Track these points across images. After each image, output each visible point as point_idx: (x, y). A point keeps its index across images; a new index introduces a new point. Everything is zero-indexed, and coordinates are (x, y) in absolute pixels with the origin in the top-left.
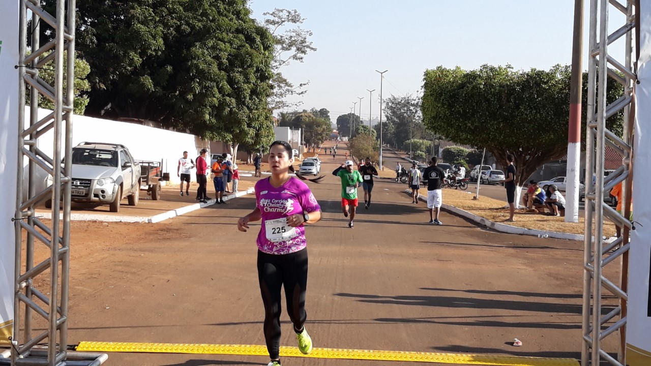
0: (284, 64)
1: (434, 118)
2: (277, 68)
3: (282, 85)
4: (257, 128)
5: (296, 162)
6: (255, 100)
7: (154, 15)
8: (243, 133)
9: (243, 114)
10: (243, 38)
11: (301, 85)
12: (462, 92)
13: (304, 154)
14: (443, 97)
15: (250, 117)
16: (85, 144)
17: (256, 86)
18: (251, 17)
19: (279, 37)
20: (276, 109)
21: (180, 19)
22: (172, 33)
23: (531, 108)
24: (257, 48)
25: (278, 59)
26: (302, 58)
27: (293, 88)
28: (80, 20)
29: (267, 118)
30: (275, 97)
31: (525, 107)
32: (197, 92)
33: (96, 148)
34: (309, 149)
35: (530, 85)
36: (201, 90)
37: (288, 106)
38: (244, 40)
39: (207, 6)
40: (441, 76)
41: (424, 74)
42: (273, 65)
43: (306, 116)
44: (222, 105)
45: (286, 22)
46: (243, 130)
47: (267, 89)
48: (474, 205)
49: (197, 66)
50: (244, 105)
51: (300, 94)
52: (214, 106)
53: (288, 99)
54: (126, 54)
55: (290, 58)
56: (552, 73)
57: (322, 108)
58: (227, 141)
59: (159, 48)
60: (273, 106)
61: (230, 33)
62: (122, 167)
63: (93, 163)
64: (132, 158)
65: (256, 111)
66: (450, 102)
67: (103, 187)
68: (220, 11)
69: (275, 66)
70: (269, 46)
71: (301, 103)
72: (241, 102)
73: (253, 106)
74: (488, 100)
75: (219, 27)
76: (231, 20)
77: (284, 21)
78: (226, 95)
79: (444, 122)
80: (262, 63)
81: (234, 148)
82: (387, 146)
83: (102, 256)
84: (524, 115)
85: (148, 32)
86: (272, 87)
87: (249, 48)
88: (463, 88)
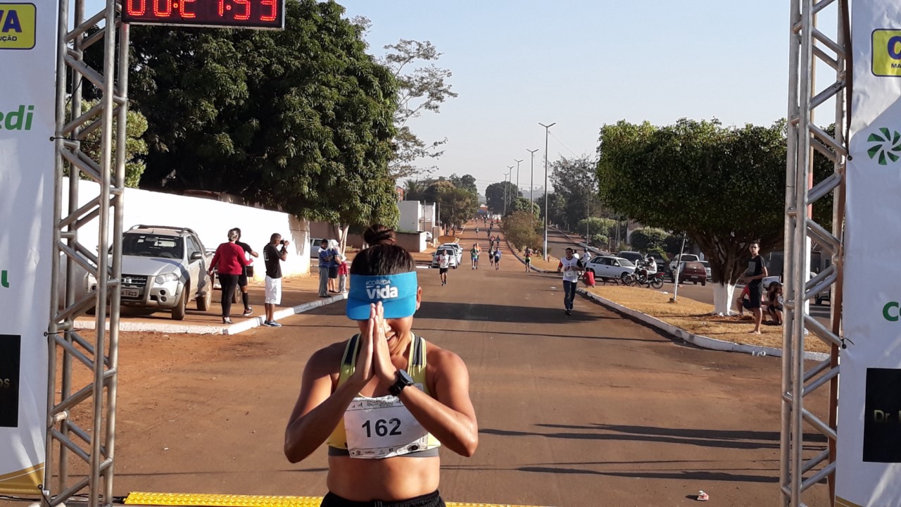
0: (413, 115)
1: (613, 191)
2: (403, 120)
3: (410, 144)
4: (374, 203)
5: (429, 249)
6: (372, 166)
7: (234, 50)
8: (354, 209)
9: (355, 185)
10: (356, 81)
11: (435, 144)
12: (652, 156)
13: (440, 239)
14: (625, 163)
15: (364, 188)
16: (139, 228)
17: (373, 145)
18: (367, 52)
19: (406, 79)
20: (401, 176)
21: (270, 55)
22: (258, 75)
23: (746, 178)
24: (374, 94)
25: (405, 108)
26: (437, 107)
27: (425, 147)
28: (134, 57)
29: (387, 190)
30: (400, 160)
31: (737, 176)
32: (292, 156)
33: (154, 233)
34: (447, 231)
35: (744, 148)
36: (298, 152)
37: (417, 172)
38: (357, 83)
39: (306, 39)
40: (623, 134)
41: (600, 130)
42: (398, 116)
43: (443, 186)
44: (326, 172)
45: (416, 58)
46: (355, 206)
47: (387, 151)
48: (670, 309)
49: (292, 120)
50: (357, 172)
51: (433, 156)
52: (316, 173)
53: (418, 162)
54: (196, 104)
55: (420, 107)
56: (774, 131)
57: (465, 174)
58: (332, 222)
59: (240, 95)
60: (398, 172)
61: (338, 74)
62: (189, 260)
63: (149, 253)
64: (203, 246)
65: (373, 181)
66: (635, 169)
67: (163, 287)
68: (325, 45)
69: (400, 118)
70: (391, 92)
71: (435, 169)
72: (352, 169)
73: (369, 173)
74: (687, 168)
75: (323, 67)
76: (339, 57)
77: (413, 57)
78: (332, 160)
79: (627, 197)
80: (382, 115)
81: (343, 230)
82: (555, 227)
83: (161, 380)
84: (736, 188)
85: (227, 73)
86: (394, 148)
87: (363, 96)
88: (653, 151)
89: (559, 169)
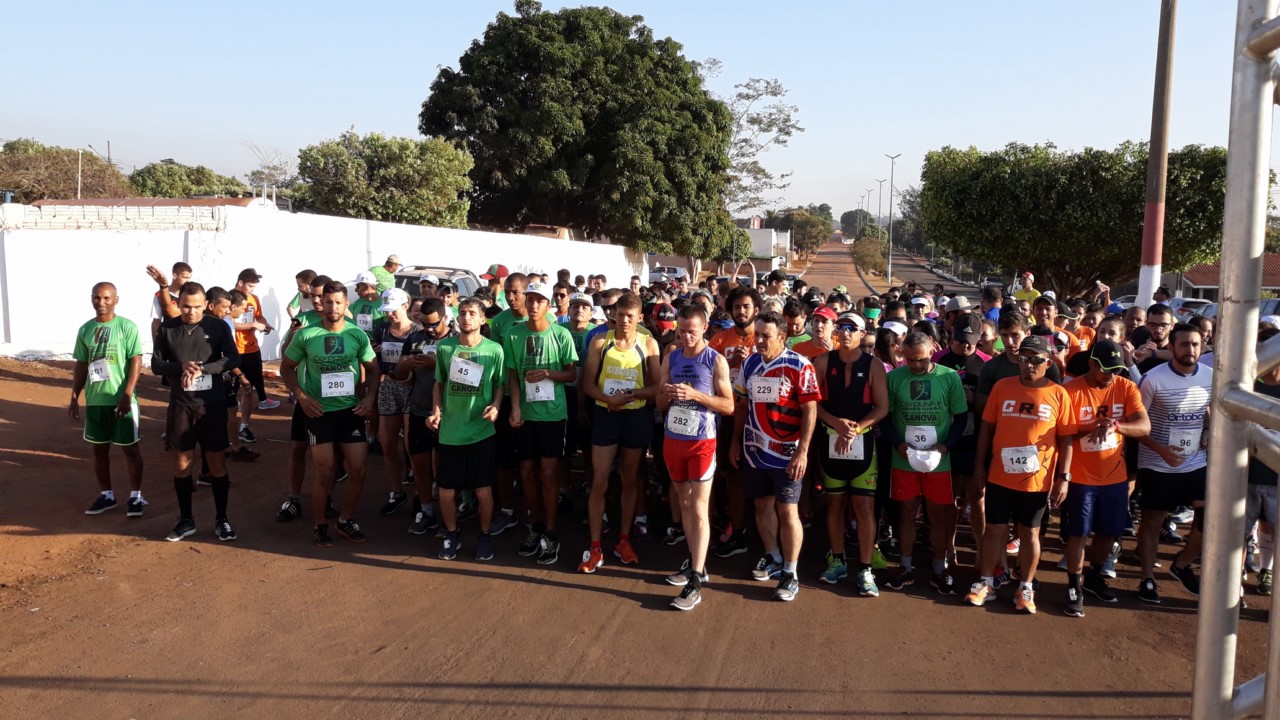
6: (703, 199)
9: (687, 218)
11: (782, 176)
15: (696, 220)
17: (705, 179)
24: (708, 128)
27: (773, 180)
32: (625, 190)
36: (632, 187)
44: (659, 206)
50: (689, 205)
51: (780, 188)
52: (648, 207)
72: (683, 202)
73: (700, 206)
78: (664, 193)
79: (949, 230)
80: (714, 148)
86: (731, 180)
88: (971, 178)
89: (908, 198)
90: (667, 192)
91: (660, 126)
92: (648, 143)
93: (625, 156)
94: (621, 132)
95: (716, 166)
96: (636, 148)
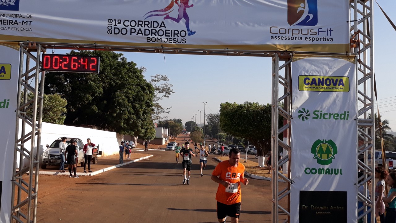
0: (160, 99)
2: (156, 101)
4: (146, 129)
5: (166, 144)
6: (145, 116)
8: (139, 131)
9: (139, 123)
11: (168, 109)
13: (170, 140)
15: (142, 124)
17: (146, 109)
20: (156, 119)
24: (146, 92)
27: (164, 110)
29: (150, 124)
30: (155, 114)
32: (118, 113)
36: (120, 112)
37: (162, 118)
43: (171, 123)
50: (140, 118)
51: (167, 113)
53: (162, 115)
58: (131, 135)
60: (154, 118)
65: (145, 121)
70: (152, 92)
72: (138, 117)
73: (144, 119)
78: (131, 114)
79: (229, 127)
86: (153, 110)
88: (237, 112)
89: (209, 117)
90: (133, 114)
91: (130, 91)
92: (126, 97)
93: (118, 101)
94: (117, 93)
95: (149, 105)
96: (122, 99)
